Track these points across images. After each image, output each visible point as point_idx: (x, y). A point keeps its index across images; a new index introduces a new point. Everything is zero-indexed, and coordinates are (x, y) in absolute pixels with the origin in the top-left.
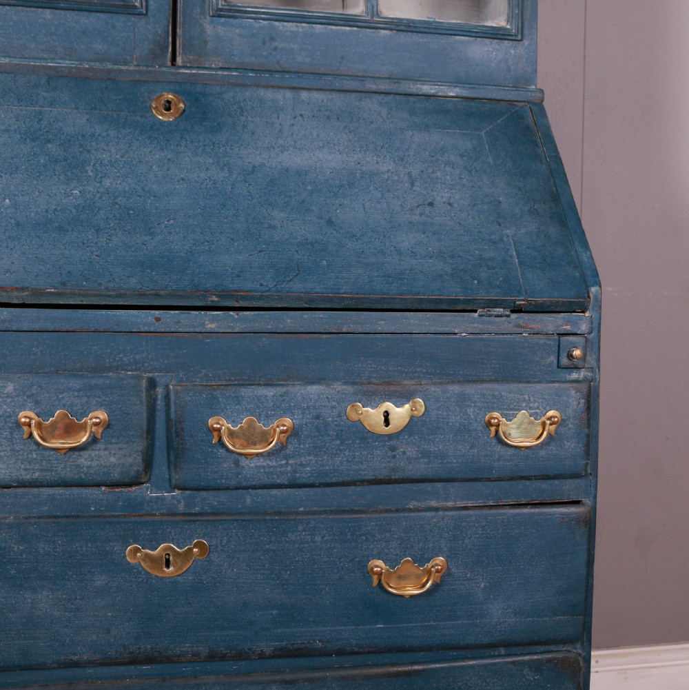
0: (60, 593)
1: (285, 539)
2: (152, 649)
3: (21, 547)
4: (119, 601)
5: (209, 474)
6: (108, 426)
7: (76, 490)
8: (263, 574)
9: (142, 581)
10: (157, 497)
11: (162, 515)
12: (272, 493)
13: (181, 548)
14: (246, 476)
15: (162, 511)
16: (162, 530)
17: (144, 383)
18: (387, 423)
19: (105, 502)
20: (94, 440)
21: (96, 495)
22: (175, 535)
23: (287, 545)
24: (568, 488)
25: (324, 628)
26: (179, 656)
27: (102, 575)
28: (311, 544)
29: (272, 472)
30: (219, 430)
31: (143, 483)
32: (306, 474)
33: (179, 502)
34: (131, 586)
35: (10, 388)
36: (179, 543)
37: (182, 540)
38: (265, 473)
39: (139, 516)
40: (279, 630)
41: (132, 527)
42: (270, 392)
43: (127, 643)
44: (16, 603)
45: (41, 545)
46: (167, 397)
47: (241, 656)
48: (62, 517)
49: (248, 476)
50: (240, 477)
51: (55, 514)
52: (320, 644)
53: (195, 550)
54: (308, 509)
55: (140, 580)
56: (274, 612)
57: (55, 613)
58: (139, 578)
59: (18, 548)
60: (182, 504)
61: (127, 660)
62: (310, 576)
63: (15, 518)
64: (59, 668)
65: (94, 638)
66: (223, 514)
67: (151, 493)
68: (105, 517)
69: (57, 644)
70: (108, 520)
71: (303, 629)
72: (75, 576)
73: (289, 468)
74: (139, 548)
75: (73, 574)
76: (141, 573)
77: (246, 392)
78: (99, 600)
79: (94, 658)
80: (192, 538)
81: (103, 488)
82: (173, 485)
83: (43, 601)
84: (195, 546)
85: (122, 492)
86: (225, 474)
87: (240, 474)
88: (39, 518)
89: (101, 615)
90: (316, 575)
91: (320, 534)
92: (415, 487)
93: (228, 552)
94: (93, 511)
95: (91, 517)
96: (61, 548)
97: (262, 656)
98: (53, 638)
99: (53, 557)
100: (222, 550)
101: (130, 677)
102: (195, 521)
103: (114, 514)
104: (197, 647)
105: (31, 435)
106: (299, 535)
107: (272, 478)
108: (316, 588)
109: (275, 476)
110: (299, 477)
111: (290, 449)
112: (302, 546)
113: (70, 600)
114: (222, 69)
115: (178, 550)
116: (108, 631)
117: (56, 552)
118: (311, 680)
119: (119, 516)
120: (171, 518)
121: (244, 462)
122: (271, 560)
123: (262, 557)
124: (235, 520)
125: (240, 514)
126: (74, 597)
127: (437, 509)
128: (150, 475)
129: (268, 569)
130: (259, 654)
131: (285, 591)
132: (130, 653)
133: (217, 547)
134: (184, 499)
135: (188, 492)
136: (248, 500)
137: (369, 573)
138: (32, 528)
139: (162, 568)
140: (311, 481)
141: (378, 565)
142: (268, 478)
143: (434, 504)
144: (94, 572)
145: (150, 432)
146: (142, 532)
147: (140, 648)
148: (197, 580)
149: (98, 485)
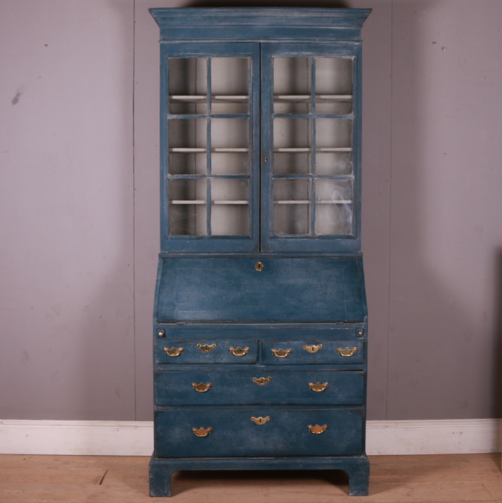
0: (238, 388)
1: (289, 377)
2: (258, 402)
3: (230, 378)
4: (251, 390)
5: (271, 362)
6: (249, 351)
7: (242, 365)
8: (284, 385)
10: (260, 367)
11: (261, 371)
12: (286, 366)
13: (265, 379)
14: (280, 363)
16: (261, 374)
17: (257, 341)
18: (313, 350)
19: (248, 368)
20: (246, 354)
21: (246, 366)
22: (264, 376)
23: (289, 379)
24: (359, 367)
25: (298, 399)
26: (264, 404)
27: (247, 384)
28: (295, 379)
29: (286, 362)
30: (274, 352)
31: (256, 364)
32: (294, 362)
33: (265, 368)
34: (254, 387)
35: (228, 342)
38: (284, 362)
39: (256, 371)
40: (287, 399)
41: (254, 374)
42: (285, 343)
43: (252, 400)
44: (228, 390)
45: (234, 377)
46: (262, 344)
47: (278, 404)
48: (239, 371)
51: (237, 370)
52: (297, 403)
53: (268, 379)
54: (294, 370)
55: (256, 386)
56: (286, 394)
57: (237, 393)
63: (228, 371)
64: (238, 405)
65: (245, 399)
66: (275, 371)
67: (258, 366)
68: (248, 371)
69: (237, 400)
71: (293, 399)
72: (241, 385)
73: (290, 361)
74: (255, 378)
76: (256, 384)
77: (280, 343)
78: (247, 390)
79: (245, 404)
80: (267, 376)
81: (248, 365)
82: (263, 364)
83: (234, 390)
85: (252, 365)
86: (275, 362)
87: (278, 362)
88: (234, 371)
89: (247, 393)
90: (296, 386)
91: (297, 376)
92: (321, 365)
93: (276, 380)
95: (245, 371)
96: (238, 378)
97: (283, 405)
98: (236, 398)
99: (237, 380)
102: (268, 373)
103: (250, 371)
104: (268, 402)
105: (232, 353)
106: (292, 376)
108: (296, 389)
110: (292, 363)
111: (290, 356)
112: (293, 379)
114: (273, 253)
116: (249, 397)
118: (295, 411)
120: (263, 372)
121: (280, 359)
122: (286, 382)
123: (284, 381)
124: (277, 373)
125: (278, 371)
126: (241, 389)
127: (325, 371)
128: (258, 362)
131: (289, 389)
132: (253, 403)
133: (273, 379)
135: (267, 366)
136: (280, 368)
137: (309, 386)
138: (232, 373)
139: (261, 383)
140: (295, 364)
141: (311, 384)
143: (325, 370)
145: (258, 352)
146: (256, 375)
147: (255, 402)
148: (269, 386)
149: (246, 364)
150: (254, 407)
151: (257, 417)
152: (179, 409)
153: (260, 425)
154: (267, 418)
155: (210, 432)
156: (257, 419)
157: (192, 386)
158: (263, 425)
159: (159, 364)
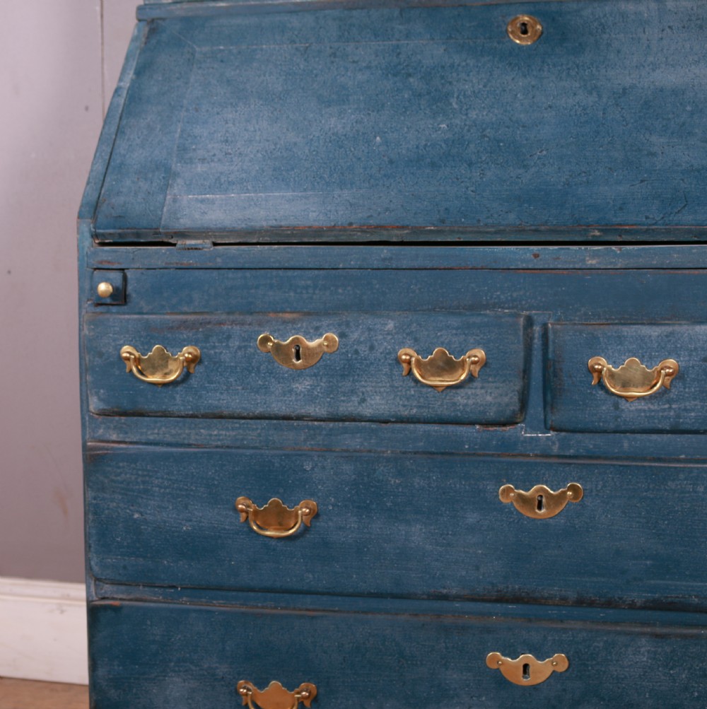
0: (433, 527)
1: (665, 488)
2: (520, 589)
3: (397, 481)
4: (490, 539)
5: (587, 416)
6: (485, 365)
7: (451, 428)
8: (638, 522)
9: (514, 521)
10: (532, 438)
11: (536, 456)
12: (651, 438)
13: (554, 491)
14: (625, 420)
15: (536, 452)
16: (536, 471)
17: (521, 321)
19: (479, 441)
20: (471, 378)
21: (471, 433)
22: (549, 477)
23: (666, 494)
25: (702, 584)
26: (546, 599)
27: (474, 513)
28: (692, 494)
29: (653, 416)
30: (600, 371)
31: (517, 423)
32: (690, 419)
33: (554, 443)
34: (502, 525)
35: (391, 325)
36: (552, 486)
37: (555, 483)
38: (646, 417)
39: (513, 455)
40: (652, 582)
41: (506, 467)
42: (654, 332)
43: (495, 582)
44: (390, 534)
45: (417, 480)
46: (545, 335)
47: (609, 604)
48: (437, 453)
49: (628, 419)
50: (619, 420)
51: (430, 450)
52: (696, 600)
53: (569, 493)
54: (689, 457)
55: (512, 520)
56: (648, 562)
57: (427, 546)
58: (511, 517)
59: (395, 482)
60: (557, 446)
61: (494, 598)
62: (690, 527)
63: (392, 453)
64: (428, 599)
65: (464, 573)
66: (598, 458)
67: (525, 433)
68: (480, 455)
69: (428, 576)
70: (481, 458)
71: (678, 583)
72: (447, 512)
73: (672, 413)
74: (511, 488)
75: (446, 510)
76: (513, 513)
77: (629, 331)
78: (470, 537)
79: (462, 594)
80: (565, 480)
81: (478, 427)
82: (548, 426)
83: (416, 534)
84: (570, 488)
85: (496, 430)
86: (603, 417)
87: (619, 417)
88: (415, 453)
89: (471, 551)
90: (696, 527)
91: (703, 485)
93: (603, 497)
94: (466, 449)
95: (465, 454)
96: (435, 483)
97: (632, 606)
98: (424, 570)
99: (427, 492)
100: (597, 495)
101: (496, 614)
102: (570, 464)
103: (488, 452)
104: (565, 591)
105: (410, 372)
106: (680, 484)
107: (654, 423)
108: (695, 540)
109: (656, 421)
110: (683, 423)
111: (674, 393)
112: (682, 495)
113: (442, 535)
115: (552, 492)
116: (478, 569)
117: (430, 487)
118: (685, 637)
119: (492, 455)
120: (545, 460)
121: (624, 405)
122: (648, 508)
123: (638, 505)
124: (612, 465)
125: (617, 459)
126: (446, 533)
128: (526, 414)
129: (644, 518)
130: (629, 604)
131: (661, 541)
132: (498, 591)
133: (592, 491)
134: (559, 440)
135: (563, 434)
136: (626, 445)
138: (408, 463)
139: (534, 509)
140: (695, 428)
142: (649, 423)
144: (466, 509)
145: (526, 371)
146: (515, 472)
147: (507, 587)
148: (569, 524)
149: (473, 423)
150: (499, 607)
151: (514, 656)
152: (185, 603)
153: (524, 688)
154: (559, 662)
155: (307, 703)
156: (509, 665)
157: (235, 509)
158: (535, 688)
159: (103, 413)
